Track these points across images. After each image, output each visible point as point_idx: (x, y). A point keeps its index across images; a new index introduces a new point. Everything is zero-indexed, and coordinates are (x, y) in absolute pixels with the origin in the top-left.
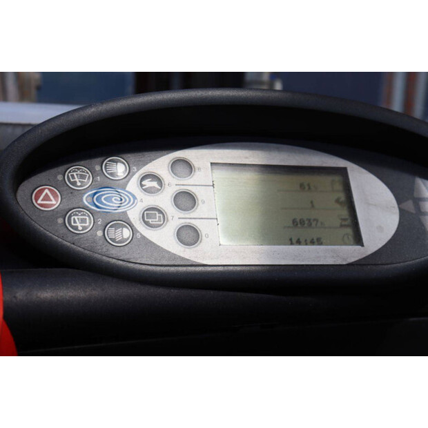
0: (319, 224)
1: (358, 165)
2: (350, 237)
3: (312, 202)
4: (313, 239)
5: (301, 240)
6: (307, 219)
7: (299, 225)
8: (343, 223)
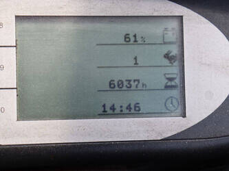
0: (140, 86)
1: (199, 13)
2: (174, 101)
3: (136, 58)
4: (129, 105)
5: (115, 107)
6: (126, 80)
7: (117, 88)
8: (169, 84)
